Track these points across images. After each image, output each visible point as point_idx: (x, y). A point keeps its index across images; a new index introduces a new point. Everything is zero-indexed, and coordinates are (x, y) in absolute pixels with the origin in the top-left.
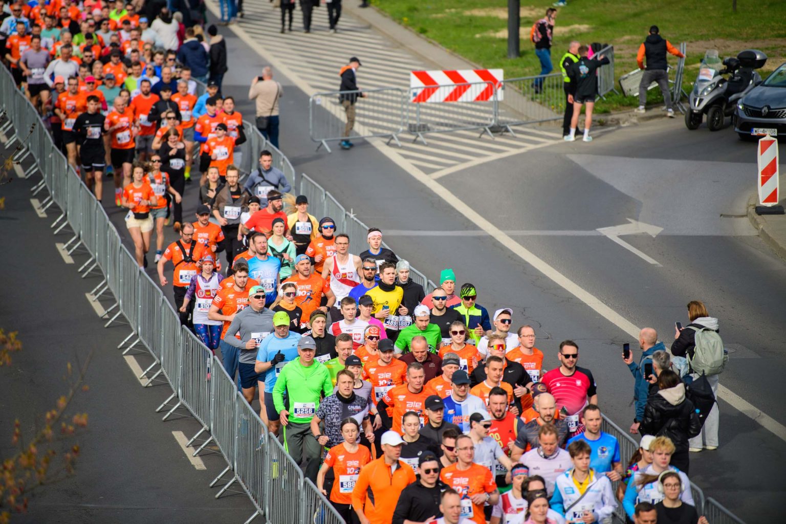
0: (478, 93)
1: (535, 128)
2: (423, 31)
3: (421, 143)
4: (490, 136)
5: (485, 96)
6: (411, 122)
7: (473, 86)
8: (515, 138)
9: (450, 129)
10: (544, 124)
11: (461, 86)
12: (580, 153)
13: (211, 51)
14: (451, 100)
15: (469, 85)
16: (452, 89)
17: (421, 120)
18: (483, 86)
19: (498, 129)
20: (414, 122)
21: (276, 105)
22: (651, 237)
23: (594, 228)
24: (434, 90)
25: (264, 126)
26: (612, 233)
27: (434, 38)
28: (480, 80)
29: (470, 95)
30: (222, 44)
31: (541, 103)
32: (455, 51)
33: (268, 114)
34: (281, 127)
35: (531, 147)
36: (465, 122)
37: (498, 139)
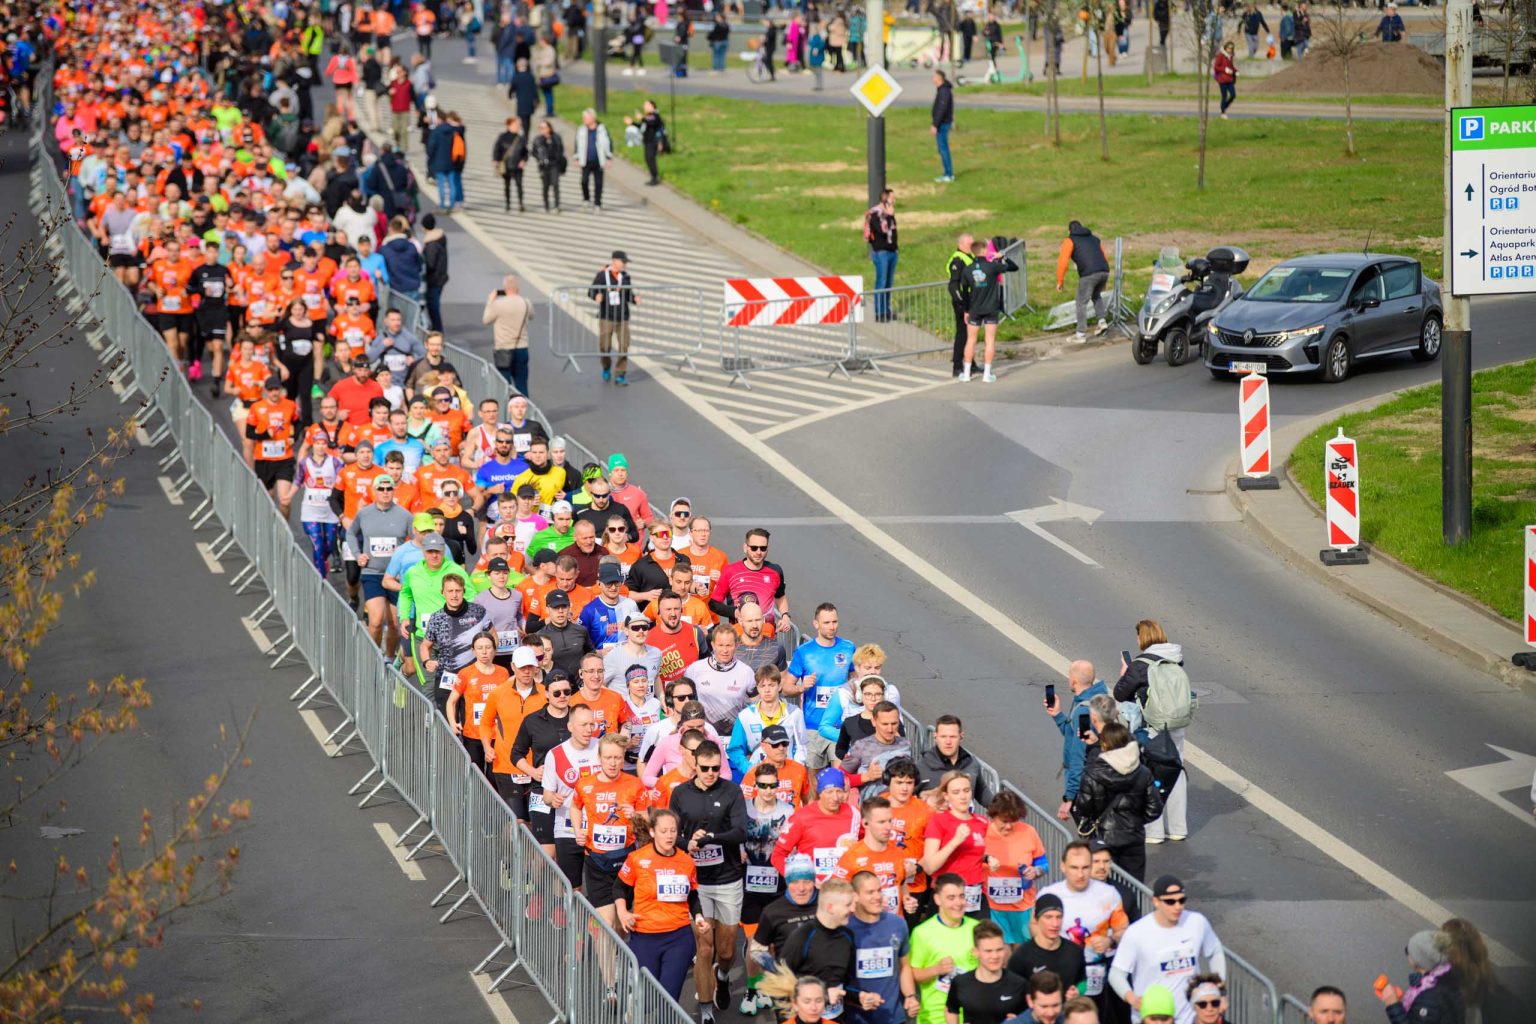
0: (826, 312)
1: (911, 363)
2: (742, 220)
3: (742, 387)
4: (844, 375)
5: (836, 315)
6: (726, 355)
7: (818, 301)
8: (881, 378)
9: (785, 365)
10: (925, 357)
11: (801, 301)
12: (977, 400)
13: (425, 252)
14: (786, 322)
15: (812, 301)
16: (786, 306)
17: (740, 352)
18: (834, 301)
19: (855, 365)
20: (731, 356)
21: (524, 332)
22: (1084, 525)
23: (1001, 512)
24: (759, 308)
25: (506, 363)
26: (1027, 518)
27: (758, 231)
28: (829, 292)
29: (813, 315)
30: (442, 241)
31: (920, 326)
32: (790, 248)
33: (512, 346)
34: (531, 365)
35: (906, 391)
36: (807, 355)
37: (856, 380)
